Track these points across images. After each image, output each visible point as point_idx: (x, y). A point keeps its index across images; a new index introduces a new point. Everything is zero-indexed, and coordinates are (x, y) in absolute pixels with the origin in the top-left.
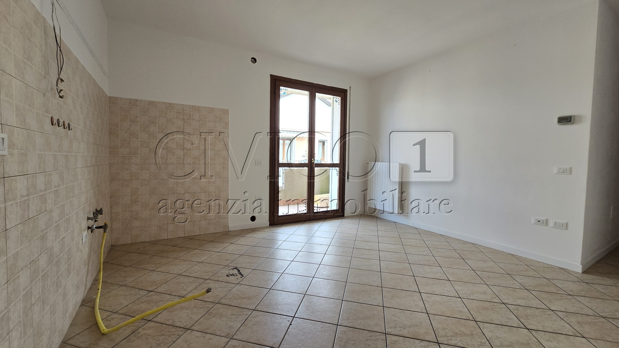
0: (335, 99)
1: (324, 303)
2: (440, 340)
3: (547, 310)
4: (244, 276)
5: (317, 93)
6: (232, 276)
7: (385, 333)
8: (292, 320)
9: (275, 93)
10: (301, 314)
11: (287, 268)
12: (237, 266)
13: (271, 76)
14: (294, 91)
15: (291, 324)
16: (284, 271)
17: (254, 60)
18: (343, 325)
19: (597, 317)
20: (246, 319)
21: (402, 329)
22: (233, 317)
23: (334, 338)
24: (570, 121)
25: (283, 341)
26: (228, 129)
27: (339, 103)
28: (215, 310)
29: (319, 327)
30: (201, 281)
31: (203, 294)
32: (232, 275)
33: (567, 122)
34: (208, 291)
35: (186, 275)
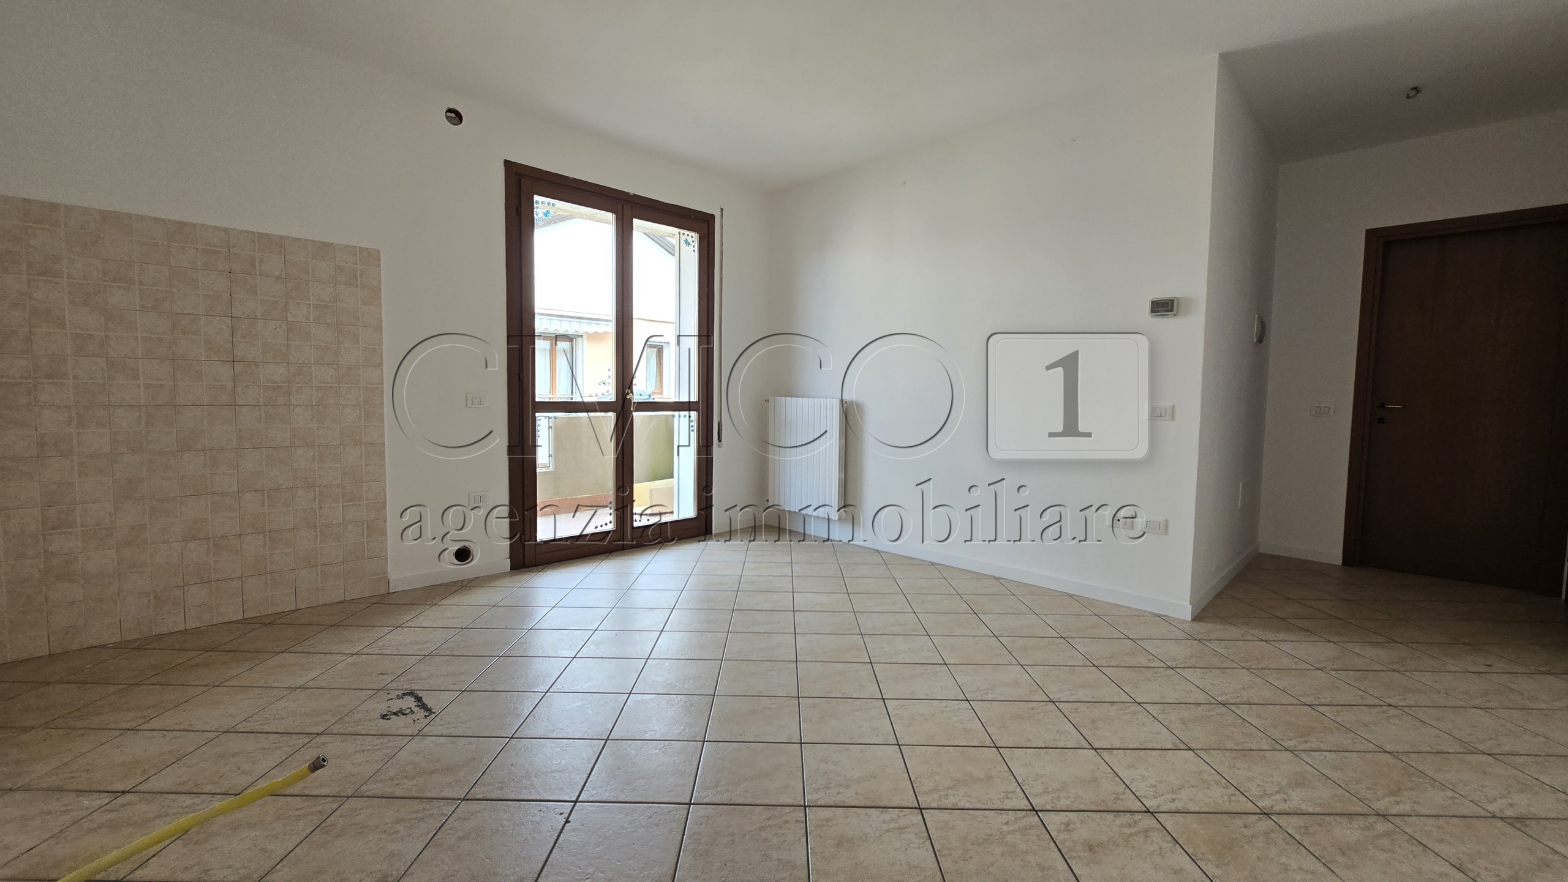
0: (683, 238)
1: (656, 754)
2: (924, 801)
3: (1130, 704)
4: (435, 713)
5: (635, 218)
6: (398, 716)
7: (803, 804)
8: (571, 811)
9: (518, 212)
10: (595, 792)
11: (558, 678)
12: (414, 687)
13: (508, 164)
14: (576, 210)
15: (567, 821)
16: (551, 687)
17: (455, 116)
18: (705, 801)
19: (1213, 706)
20: (440, 828)
21: (842, 790)
22: (399, 827)
23: (680, 837)
24: (1172, 310)
25: (546, 867)
26: (380, 305)
27: (694, 249)
28: (344, 816)
29: (642, 817)
30: (301, 741)
31: (301, 777)
32: (399, 714)
33: (1167, 311)
34: (317, 765)
35: (247, 729)
